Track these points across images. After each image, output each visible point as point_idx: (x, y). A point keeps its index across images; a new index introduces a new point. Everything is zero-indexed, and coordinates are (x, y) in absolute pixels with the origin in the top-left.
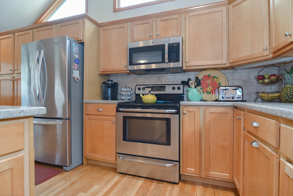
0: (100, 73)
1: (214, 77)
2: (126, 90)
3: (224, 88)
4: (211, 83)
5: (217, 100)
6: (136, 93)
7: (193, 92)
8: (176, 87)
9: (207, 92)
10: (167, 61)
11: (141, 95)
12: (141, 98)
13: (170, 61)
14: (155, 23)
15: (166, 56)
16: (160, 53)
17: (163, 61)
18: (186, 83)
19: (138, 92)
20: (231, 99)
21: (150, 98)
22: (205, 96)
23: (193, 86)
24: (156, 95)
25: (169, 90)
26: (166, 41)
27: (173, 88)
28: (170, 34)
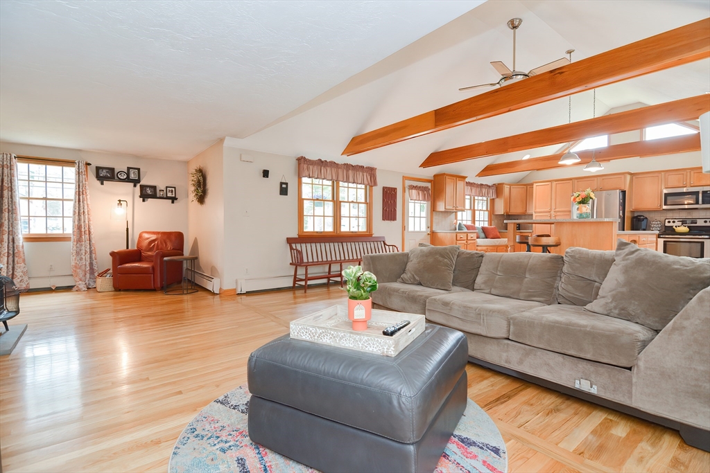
0: (632, 210)
2: (656, 223)
8: (708, 220)
10: (701, 202)
12: (675, 229)
14: (689, 174)
15: (701, 198)
16: (694, 197)
17: (697, 203)
19: (667, 224)
24: (689, 227)
25: (700, 223)
26: (700, 189)
27: (706, 222)
28: (703, 183)
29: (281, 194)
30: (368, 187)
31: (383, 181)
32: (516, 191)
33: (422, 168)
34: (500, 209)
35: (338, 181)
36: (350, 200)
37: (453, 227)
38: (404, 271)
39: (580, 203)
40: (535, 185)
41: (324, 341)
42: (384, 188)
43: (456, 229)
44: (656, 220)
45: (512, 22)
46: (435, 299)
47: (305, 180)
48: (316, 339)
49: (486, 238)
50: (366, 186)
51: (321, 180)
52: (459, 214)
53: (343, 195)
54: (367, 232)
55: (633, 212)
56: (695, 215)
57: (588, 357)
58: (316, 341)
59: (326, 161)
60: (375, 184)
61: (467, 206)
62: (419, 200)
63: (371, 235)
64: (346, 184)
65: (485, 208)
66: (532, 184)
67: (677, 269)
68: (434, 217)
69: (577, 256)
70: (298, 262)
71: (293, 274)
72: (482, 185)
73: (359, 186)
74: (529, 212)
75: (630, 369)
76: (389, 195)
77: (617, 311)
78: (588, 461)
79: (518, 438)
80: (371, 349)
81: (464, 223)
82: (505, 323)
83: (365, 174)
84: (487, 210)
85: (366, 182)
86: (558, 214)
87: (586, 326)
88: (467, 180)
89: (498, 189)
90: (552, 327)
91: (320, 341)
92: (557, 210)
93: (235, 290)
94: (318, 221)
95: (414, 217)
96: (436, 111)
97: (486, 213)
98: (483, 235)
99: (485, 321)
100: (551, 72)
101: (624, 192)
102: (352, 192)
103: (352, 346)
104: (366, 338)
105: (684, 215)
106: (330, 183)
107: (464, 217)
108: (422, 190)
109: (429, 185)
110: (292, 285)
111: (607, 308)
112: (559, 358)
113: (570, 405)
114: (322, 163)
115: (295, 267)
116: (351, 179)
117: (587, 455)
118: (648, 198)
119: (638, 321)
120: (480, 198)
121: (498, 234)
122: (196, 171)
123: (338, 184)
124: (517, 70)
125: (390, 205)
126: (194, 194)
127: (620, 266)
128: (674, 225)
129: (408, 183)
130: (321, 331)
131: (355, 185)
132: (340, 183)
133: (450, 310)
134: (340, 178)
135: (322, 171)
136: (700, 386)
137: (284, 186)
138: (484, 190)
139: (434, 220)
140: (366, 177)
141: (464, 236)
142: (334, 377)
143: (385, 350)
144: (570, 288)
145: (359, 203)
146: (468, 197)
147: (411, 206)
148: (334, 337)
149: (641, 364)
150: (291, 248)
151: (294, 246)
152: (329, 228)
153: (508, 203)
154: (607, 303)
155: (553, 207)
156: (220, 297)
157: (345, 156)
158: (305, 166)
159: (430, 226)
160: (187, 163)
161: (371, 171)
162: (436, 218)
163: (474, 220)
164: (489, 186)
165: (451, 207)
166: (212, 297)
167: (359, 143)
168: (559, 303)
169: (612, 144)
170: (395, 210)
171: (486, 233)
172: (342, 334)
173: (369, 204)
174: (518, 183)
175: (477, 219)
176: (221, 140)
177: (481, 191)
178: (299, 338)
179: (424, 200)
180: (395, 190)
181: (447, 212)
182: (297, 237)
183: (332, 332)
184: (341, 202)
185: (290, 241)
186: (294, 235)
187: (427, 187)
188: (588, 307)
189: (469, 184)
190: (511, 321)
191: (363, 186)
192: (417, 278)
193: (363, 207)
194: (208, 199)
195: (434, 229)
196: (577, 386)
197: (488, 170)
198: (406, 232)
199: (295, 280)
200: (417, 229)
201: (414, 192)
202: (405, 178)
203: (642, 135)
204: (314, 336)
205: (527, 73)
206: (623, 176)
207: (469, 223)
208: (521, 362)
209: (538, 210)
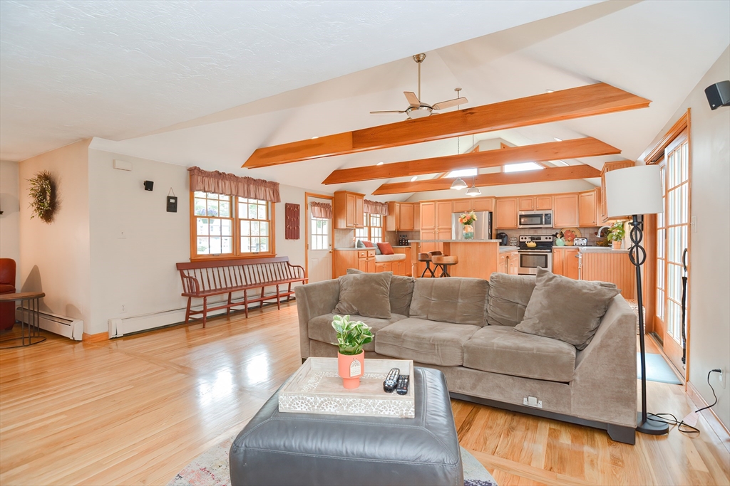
0: (496, 228)
1: (572, 232)
2: (514, 239)
3: (577, 239)
4: (570, 235)
7: (560, 241)
9: (567, 241)
10: (544, 223)
12: (527, 244)
13: (545, 224)
14: (535, 200)
15: (544, 220)
16: (539, 218)
17: (541, 223)
18: (555, 236)
19: (521, 240)
20: (580, 245)
21: (533, 244)
22: (567, 243)
23: (559, 237)
24: (536, 242)
25: (543, 239)
26: (543, 212)
27: (547, 238)
28: (545, 207)
29: (168, 211)
30: (270, 203)
31: (287, 197)
32: (405, 209)
33: (324, 185)
34: (392, 227)
35: (237, 196)
36: (250, 218)
37: (352, 245)
38: (338, 300)
39: (466, 224)
40: (421, 204)
41: (327, 410)
42: (286, 205)
43: (354, 247)
44: (513, 236)
45: (418, 56)
46: (385, 332)
47: (197, 194)
48: (316, 410)
49: (382, 254)
50: (267, 203)
51: (217, 195)
52: (357, 230)
53: (242, 212)
54: (269, 252)
55: (497, 230)
56: (539, 233)
57: (536, 377)
58: (316, 412)
59: (224, 173)
60: (278, 200)
61: (365, 225)
62: (321, 217)
63: (273, 256)
64: (245, 200)
65: (378, 225)
66: (419, 203)
67: (586, 293)
68: (336, 235)
69: (501, 281)
70: (191, 292)
71: (186, 306)
72: (377, 202)
73: (260, 202)
74: (416, 229)
75: (568, 383)
76: (292, 212)
77: (544, 331)
78: (559, 476)
79: (499, 467)
80: (387, 413)
81: (362, 239)
82: (458, 352)
83: (267, 189)
84: (380, 227)
85: (268, 198)
86: (441, 231)
87: (532, 349)
88: (365, 198)
89: (390, 206)
90: (502, 353)
91: (321, 411)
92: (440, 227)
93: (107, 333)
94: (214, 242)
95: (317, 235)
96: (353, 132)
97: (380, 229)
98: (379, 251)
99: (440, 350)
100: (464, 111)
101: (491, 213)
102: (253, 209)
103: (363, 412)
104: (381, 401)
105: (532, 233)
106: (227, 198)
107: (361, 234)
108: (324, 208)
109: (330, 202)
110: (184, 320)
111: (536, 329)
112: (510, 380)
113: (519, 421)
114: (219, 176)
115: (187, 298)
116: (253, 195)
117: (555, 469)
118: (507, 218)
119: (562, 339)
120: (375, 215)
121: (392, 250)
122: (40, 177)
123: (236, 199)
124: (423, 101)
125: (293, 223)
126: (35, 207)
127: (543, 291)
128: (526, 241)
129: (310, 199)
130: (322, 399)
131: (255, 201)
132: (240, 198)
133: (403, 342)
134: (241, 192)
135: (220, 185)
136: (622, 392)
137: (172, 201)
138: (378, 208)
139: (335, 238)
140: (269, 192)
141: (364, 253)
142: (361, 456)
143: (404, 412)
144: (498, 310)
145: (260, 221)
146: (365, 214)
147: (314, 223)
148: (341, 405)
149: (577, 378)
150: (183, 276)
151: (186, 272)
152: (227, 249)
153: (399, 221)
154: (535, 324)
155: (437, 225)
156: (85, 346)
157: (246, 169)
158: (200, 178)
159: (332, 244)
160: (17, 164)
161: (274, 186)
162: (337, 235)
163: (370, 237)
164: (383, 204)
165: (352, 225)
166: (72, 346)
167: (263, 156)
168: (489, 325)
169: (480, 174)
170: (298, 228)
171: (382, 249)
172: (351, 400)
173: (271, 223)
174: (405, 202)
175: (372, 235)
176: (86, 141)
177: (376, 208)
178: (293, 410)
179: (326, 217)
180: (297, 206)
181: (348, 230)
182: (189, 261)
183: (338, 399)
184: (240, 220)
185: (180, 267)
186: (186, 259)
187: (329, 204)
188: (518, 327)
189: (367, 202)
190: (465, 349)
191: (264, 202)
192: (355, 308)
193: (264, 225)
194: (59, 216)
195: (336, 246)
196: (525, 403)
197: (383, 190)
198: (309, 251)
199: (189, 313)
200: (320, 248)
201: (316, 208)
202: (307, 194)
203: (502, 169)
204: (313, 406)
205: (431, 106)
206: (490, 199)
207: (366, 240)
208: (474, 387)
209: (424, 227)
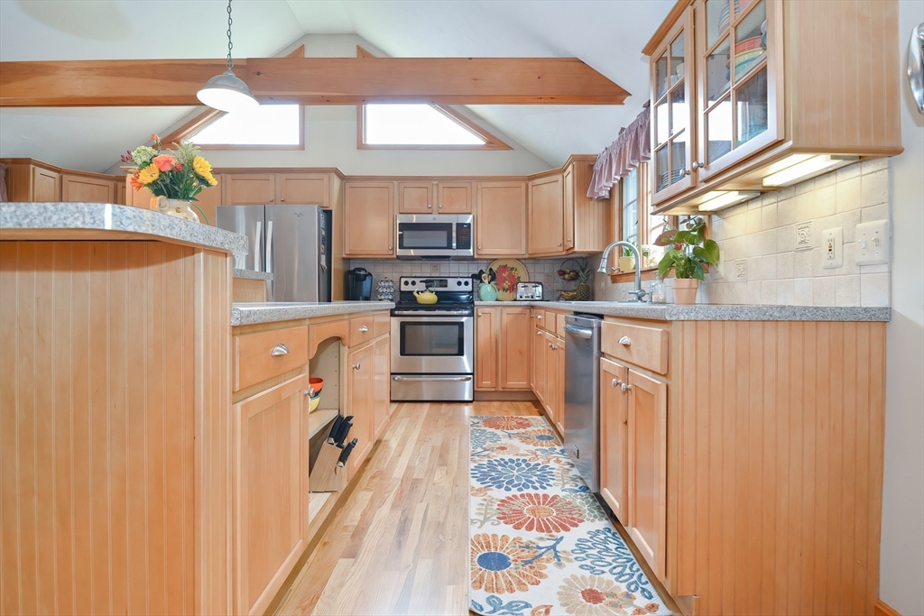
0: (345, 256)
1: (512, 269)
2: (387, 284)
3: (523, 285)
4: (508, 276)
5: (515, 300)
6: (402, 289)
7: (487, 289)
8: (463, 281)
9: (504, 289)
11: (415, 294)
12: (416, 298)
14: (435, 188)
16: (444, 234)
17: (449, 247)
18: (476, 277)
19: (404, 288)
20: (530, 299)
21: (428, 297)
22: (501, 294)
23: (486, 281)
24: (437, 293)
25: (452, 286)
26: (453, 220)
27: (459, 283)
28: (457, 207)
44: (386, 276)
55: (346, 260)
56: (445, 269)
66: (125, 177)
89: (11, 173)
101: (328, 214)
105: (428, 270)
128: (414, 289)
206: (324, 177)
